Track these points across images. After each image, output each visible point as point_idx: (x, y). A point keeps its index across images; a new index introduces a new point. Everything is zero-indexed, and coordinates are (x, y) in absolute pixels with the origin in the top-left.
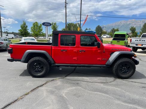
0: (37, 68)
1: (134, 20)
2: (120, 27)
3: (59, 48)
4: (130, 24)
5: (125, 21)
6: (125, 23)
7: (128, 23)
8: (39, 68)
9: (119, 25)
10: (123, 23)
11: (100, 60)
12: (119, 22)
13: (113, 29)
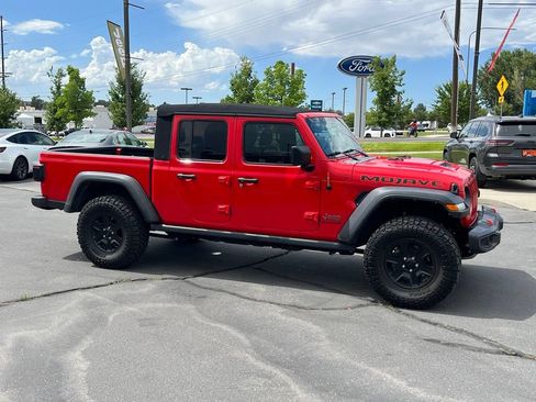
0: (105, 233)
8: (110, 234)
11: (312, 220)
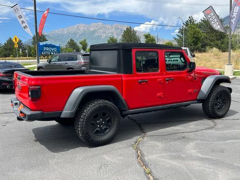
0: (98, 124)
1: (100, 24)
2: (78, 36)
3: (135, 78)
4: (94, 32)
5: (86, 25)
6: (86, 28)
7: (92, 30)
8: (102, 124)
9: (75, 34)
10: (82, 29)
12: (75, 27)
13: (71, 40)
